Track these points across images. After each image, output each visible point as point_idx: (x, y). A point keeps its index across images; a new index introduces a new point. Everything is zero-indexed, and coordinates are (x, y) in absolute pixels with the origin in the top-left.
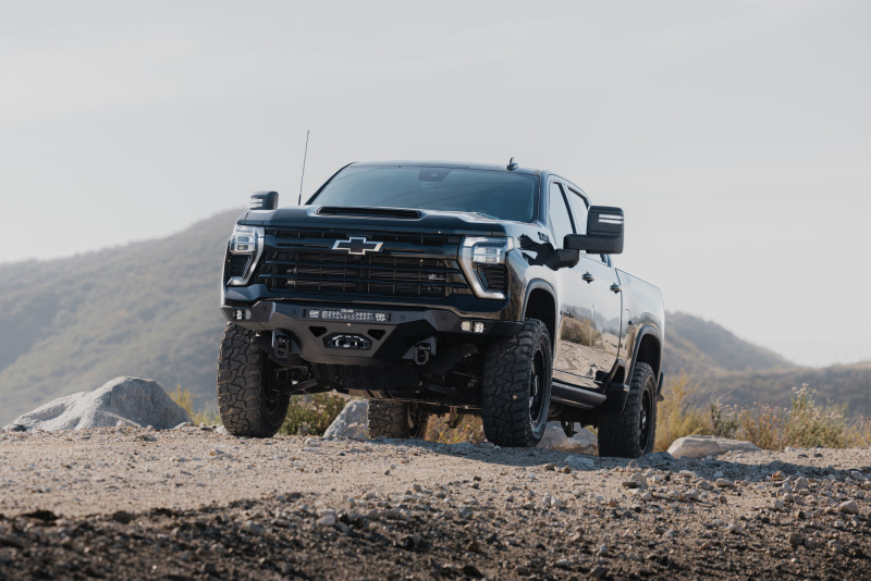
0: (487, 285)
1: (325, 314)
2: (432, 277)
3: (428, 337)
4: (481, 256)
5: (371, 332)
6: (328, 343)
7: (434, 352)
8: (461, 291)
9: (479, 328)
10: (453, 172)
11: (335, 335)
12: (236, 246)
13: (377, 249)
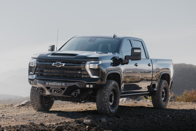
0: (94, 74)
1: (50, 84)
2: (79, 72)
3: (77, 89)
4: (92, 66)
5: (61, 88)
6: (51, 91)
7: (79, 93)
8: (86, 76)
9: (91, 86)
10: (98, 39)
11: (53, 89)
12: (31, 64)
13: (63, 65)
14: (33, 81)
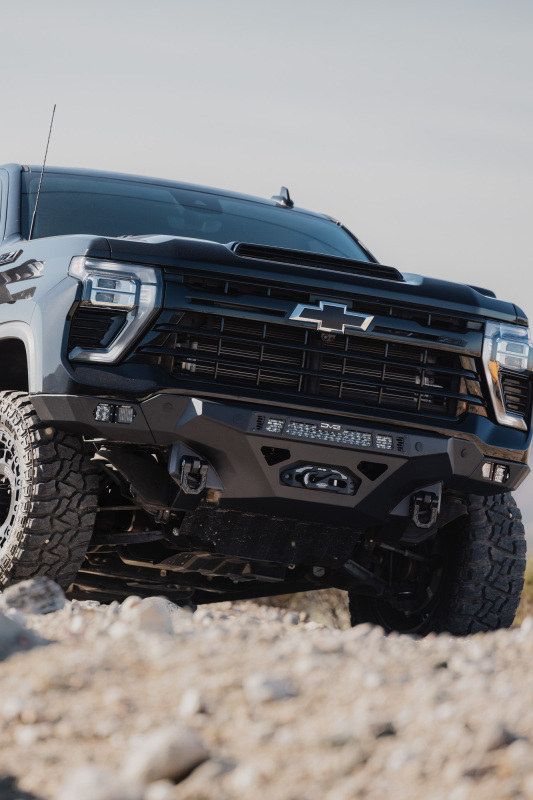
5: (363, 466)
6: (285, 477)
7: (439, 507)
8: (478, 409)
9: (499, 473)
11: (302, 464)
12: (94, 294)
13: (364, 326)
14: (133, 405)
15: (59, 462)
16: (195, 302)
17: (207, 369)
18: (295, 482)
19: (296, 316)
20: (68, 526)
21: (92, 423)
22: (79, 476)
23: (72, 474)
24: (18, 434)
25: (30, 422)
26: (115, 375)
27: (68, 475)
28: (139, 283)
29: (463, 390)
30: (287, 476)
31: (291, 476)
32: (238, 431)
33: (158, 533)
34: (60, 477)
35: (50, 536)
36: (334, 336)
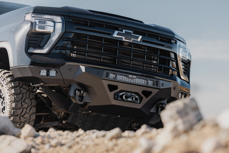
1: (120, 78)
5: (144, 92)
8: (175, 73)
11: (122, 91)
12: (37, 26)
13: (139, 40)
14: (56, 69)
15: (22, 94)
16: (78, 29)
17: (80, 56)
18: (120, 99)
19: (115, 35)
20: (26, 120)
21: (39, 77)
22: (29, 100)
23: (27, 99)
24: (3, 85)
25: (9, 79)
26: (48, 58)
27: (25, 99)
28: (55, 22)
29: (171, 66)
30: (116, 96)
31: (118, 96)
32: (99, 78)
33: (57, 122)
34: (22, 100)
35: (19, 123)
36: (128, 43)
